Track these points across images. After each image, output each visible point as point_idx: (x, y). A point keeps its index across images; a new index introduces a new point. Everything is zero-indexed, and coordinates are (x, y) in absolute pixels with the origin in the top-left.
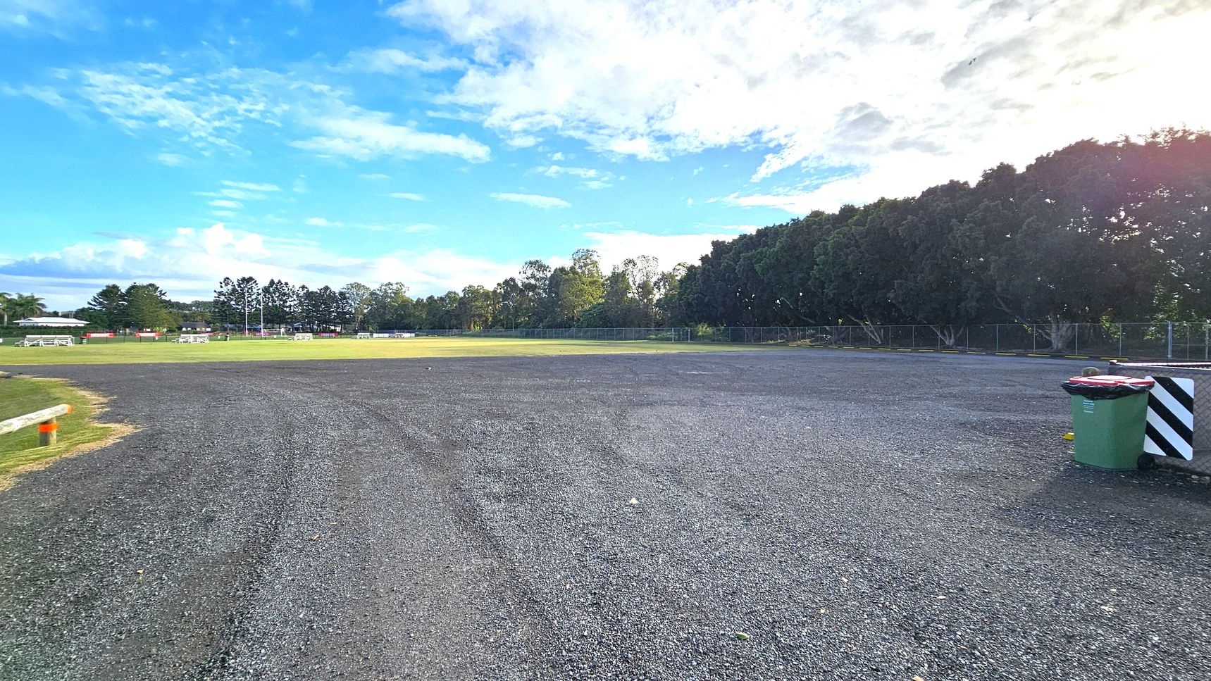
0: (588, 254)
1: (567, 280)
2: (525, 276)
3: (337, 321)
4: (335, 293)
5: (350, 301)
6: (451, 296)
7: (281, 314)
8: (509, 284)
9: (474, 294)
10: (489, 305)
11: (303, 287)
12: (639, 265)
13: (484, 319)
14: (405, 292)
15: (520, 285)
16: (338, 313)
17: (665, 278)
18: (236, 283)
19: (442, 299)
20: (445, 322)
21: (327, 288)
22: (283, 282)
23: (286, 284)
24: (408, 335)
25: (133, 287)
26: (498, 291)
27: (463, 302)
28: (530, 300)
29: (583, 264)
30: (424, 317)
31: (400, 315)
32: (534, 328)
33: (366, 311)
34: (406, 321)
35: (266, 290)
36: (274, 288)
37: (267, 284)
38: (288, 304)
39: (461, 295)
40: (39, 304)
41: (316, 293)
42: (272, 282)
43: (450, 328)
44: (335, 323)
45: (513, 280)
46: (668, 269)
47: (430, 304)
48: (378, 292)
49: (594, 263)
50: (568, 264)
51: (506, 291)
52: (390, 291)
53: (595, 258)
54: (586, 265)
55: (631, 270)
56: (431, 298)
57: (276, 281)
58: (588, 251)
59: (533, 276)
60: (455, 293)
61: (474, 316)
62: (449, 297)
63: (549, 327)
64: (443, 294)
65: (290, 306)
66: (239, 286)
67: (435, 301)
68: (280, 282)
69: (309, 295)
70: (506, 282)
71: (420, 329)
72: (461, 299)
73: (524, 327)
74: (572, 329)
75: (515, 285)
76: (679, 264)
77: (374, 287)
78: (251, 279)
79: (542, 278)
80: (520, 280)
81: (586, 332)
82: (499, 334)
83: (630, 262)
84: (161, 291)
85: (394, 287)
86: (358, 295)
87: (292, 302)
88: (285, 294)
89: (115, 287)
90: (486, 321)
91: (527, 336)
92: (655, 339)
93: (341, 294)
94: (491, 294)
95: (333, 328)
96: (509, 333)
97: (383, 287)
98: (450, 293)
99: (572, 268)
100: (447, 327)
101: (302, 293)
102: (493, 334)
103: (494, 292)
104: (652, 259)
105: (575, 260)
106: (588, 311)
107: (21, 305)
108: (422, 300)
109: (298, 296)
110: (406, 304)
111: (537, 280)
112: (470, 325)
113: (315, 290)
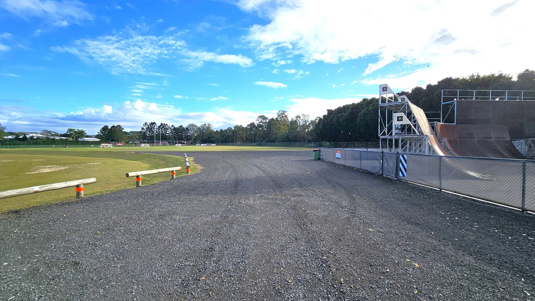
0: (284, 112)
1: (274, 124)
2: (258, 122)
3: (185, 139)
4: (184, 128)
5: (190, 131)
6: (230, 129)
7: (165, 136)
8: (252, 125)
9: (238, 128)
10: (244, 133)
11: (173, 126)
12: (302, 118)
13: (242, 138)
14: (211, 127)
15: (256, 125)
16: (185, 136)
17: (312, 122)
18: (149, 125)
19: (225, 130)
20: (227, 140)
21: (181, 126)
22: (166, 124)
23: (167, 125)
24: (213, 145)
25: (113, 127)
26: (248, 127)
27: (234, 132)
28: (260, 132)
29: (281, 117)
30: (219, 138)
31: (209, 137)
32: (261, 142)
33: (196, 135)
34: (212, 139)
35: (159, 127)
36: (163, 126)
37: (160, 125)
38: (167, 133)
39: (233, 129)
40: (84, 133)
41: (178, 128)
42: (162, 124)
43: (229, 142)
44: (184, 140)
45: (253, 123)
46: (313, 119)
47: (221, 132)
48: (201, 128)
49: (286, 116)
50: (275, 116)
51: (251, 128)
52: (205, 127)
53: (286, 114)
54: (283, 117)
55: (299, 119)
56: (222, 130)
57: (163, 124)
58: (283, 111)
59: (261, 122)
60: (231, 128)
61: (238, 137)
62: (229, 130)
63: (267, 142)
64: (226, 129)
65: (168, 133)
66: (150, 126)
67: (223, 131)
68: (164, 124)
69: (175, 129)
70: (251, 124)
71: (217, 142)
72: (233, 130)
73: (257, 142)
74: (276, 142)
75: (255, 125)
76: (318, 117)
77: (199, 125)
78: (154, 123)
79: (265, 123)
80: (256, 123)
81: (281, 144)
82: (248, 144)
83: (298, 116)
84: (122, 128)
85: (207, 125)
86: (193, 129)
87: (169, 131)
88: (166, 129)
89: (107, 126)
90: (243, 139)
91: (259, 145)
92: (307, 147)
93: (186, 128)
94: (245, 129)
95: (183, 142)
96: (252, 144)
97: (203, 126)
98: (229, 128)
99: (277, 118)
100: (228, 142)
101: (172, 128)
102: (245, 145)
103: (246, 128)
104: (307, 116)
105: (278, 115)
106: (282, 136)
107: (79, 133)
108: (218, 131)
109: (171, 129)
110: (212, 132)
111: (263, 123)
112: (237, 141)
113: (177, 127)
